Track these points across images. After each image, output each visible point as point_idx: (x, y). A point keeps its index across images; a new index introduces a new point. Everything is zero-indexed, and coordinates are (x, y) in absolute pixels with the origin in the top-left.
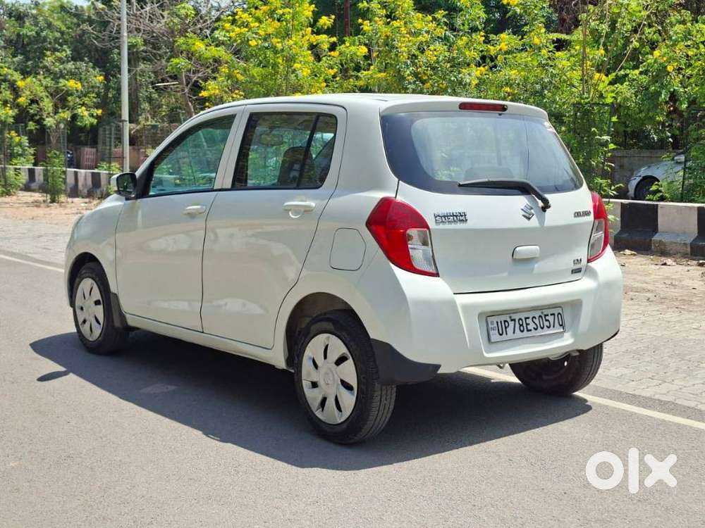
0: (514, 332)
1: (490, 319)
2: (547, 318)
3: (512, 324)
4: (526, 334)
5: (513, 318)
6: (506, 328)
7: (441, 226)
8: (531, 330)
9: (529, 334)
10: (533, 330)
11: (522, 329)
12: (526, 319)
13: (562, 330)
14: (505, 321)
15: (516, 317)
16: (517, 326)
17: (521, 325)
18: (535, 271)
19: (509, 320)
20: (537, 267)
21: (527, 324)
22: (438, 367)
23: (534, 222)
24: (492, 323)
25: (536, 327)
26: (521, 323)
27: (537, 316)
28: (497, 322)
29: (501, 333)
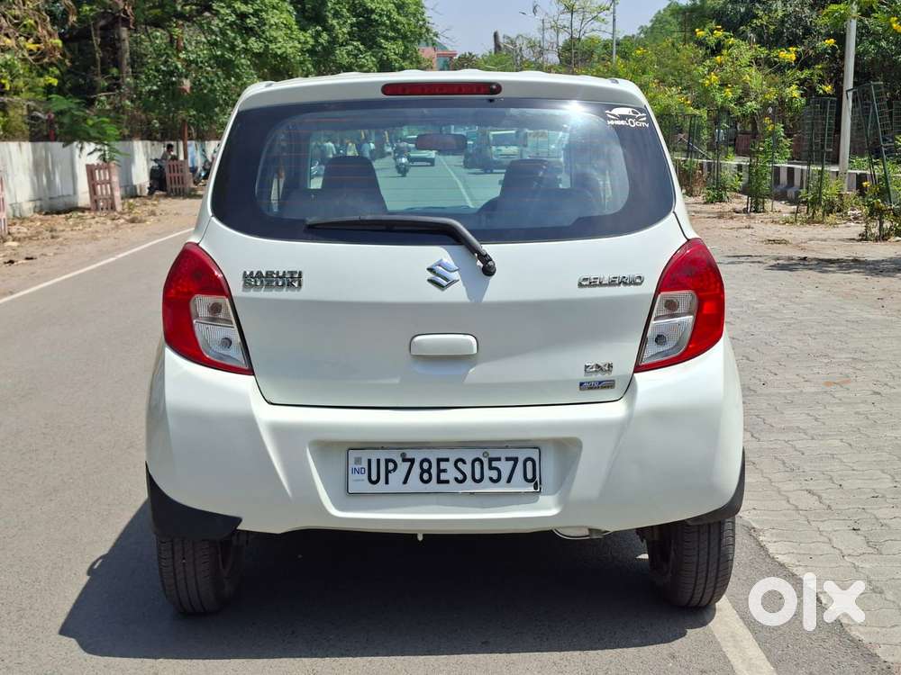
0: (405, 482)
1: (353, 454)
2: (494, 464)
3: (403, 467)
4: (433, 486)
5: (408, 456)
6: (388, 472)
7: (252, 293)
8: (447, 482)
9: (443, 488)
10: (452, 482)
11: (426, 476)
12: (439, 461)
13: (532, 489)
14: (387, 461)
15: (418, 456)
16: (416, 470)
17: (423, 471)
18: (468, 380)
19: (399, 460)
20: (475, 374)
21: (440, 471)
22: (238, 520)
23: (457, 293)
24: (358, 461)
25: (460, 477)
26: (426, 466)
27: (469, 458)
28: (369, 461)
29: (374, 478)
